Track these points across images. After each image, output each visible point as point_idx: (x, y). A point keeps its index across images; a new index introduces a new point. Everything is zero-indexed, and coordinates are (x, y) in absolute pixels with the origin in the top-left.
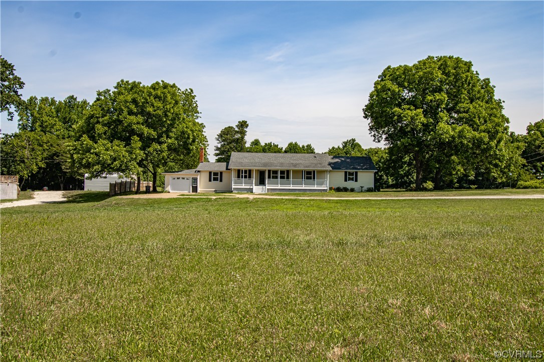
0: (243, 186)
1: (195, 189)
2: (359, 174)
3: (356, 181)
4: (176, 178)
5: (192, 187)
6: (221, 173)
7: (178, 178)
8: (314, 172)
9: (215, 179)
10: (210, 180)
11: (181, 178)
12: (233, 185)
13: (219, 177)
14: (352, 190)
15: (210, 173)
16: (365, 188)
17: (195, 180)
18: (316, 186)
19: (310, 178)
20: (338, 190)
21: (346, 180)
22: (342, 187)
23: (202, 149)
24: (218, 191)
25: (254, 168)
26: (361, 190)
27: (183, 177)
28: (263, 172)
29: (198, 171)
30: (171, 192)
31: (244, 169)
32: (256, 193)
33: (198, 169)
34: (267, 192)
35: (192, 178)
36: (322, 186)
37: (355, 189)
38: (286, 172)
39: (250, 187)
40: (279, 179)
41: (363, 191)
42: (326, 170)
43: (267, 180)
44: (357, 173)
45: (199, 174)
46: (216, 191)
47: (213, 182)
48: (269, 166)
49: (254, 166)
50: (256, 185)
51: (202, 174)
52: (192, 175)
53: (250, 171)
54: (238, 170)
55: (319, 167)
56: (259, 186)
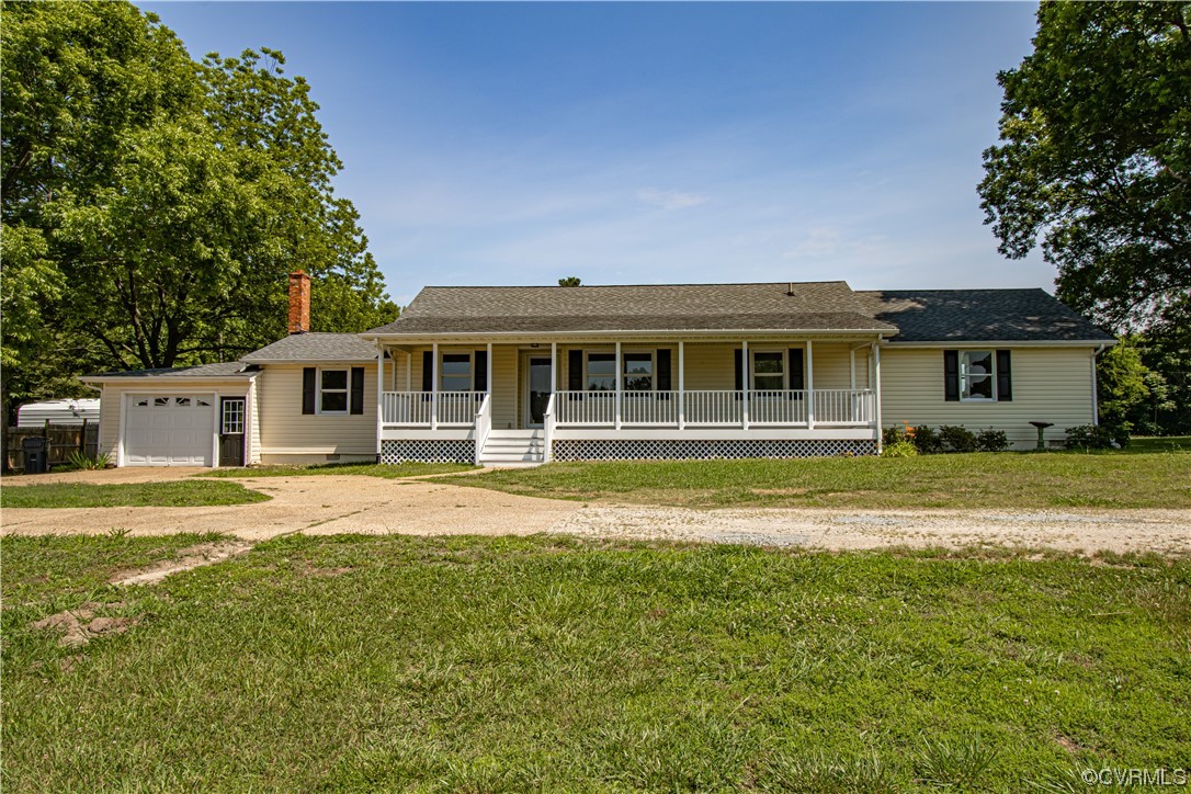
0: (435, 431)
1: (233, 450)
2: (1017, 361)
3: (1006, 395)
4: (151, 402)
5: (223, 439)
6: (358, 372)
7: (159, 402)
8: (797, 356)
9: (334, 403)
10: (308, 408)
11: (172, 400)
12: (381, 424)
13: (348, 390)
14: (994, 442)
15: (309, 373)
16: (1057, 432)
17: (233, 408)
18: (813, 423)
19: (778, 383)
20: (924, 441)
21: (952, 394)
22: (937, 426)
23: (299, 277)
24: (342, 460)
25: (489, 338)
26: (1041, 440)
27: (183, 392)
28: (549, 362)
29: (253, 368)
30: (121, 464)
31: (435, 339)
32: (488, 468)
33: (251, 358)
34: (549, 458)
35: (223, 398)
36: (847, 423)
37: (1009, 437)
38: (655, 357)
39: (463, 435)
40: (618, 391)
41: (1046, 445)
42: (867, 335)
43: (552, 397)
44: (1004, 355)
45: (252, 379)
46: (336, 456)
47: (322, 416)
48: (566, 327)
49: (490, 328)
50: (494, 427)
51: (273, 379)
52: (226, 384)
53: (481, 357)
54: (428, 357)
55: (821, 325)
56: (510, 427)
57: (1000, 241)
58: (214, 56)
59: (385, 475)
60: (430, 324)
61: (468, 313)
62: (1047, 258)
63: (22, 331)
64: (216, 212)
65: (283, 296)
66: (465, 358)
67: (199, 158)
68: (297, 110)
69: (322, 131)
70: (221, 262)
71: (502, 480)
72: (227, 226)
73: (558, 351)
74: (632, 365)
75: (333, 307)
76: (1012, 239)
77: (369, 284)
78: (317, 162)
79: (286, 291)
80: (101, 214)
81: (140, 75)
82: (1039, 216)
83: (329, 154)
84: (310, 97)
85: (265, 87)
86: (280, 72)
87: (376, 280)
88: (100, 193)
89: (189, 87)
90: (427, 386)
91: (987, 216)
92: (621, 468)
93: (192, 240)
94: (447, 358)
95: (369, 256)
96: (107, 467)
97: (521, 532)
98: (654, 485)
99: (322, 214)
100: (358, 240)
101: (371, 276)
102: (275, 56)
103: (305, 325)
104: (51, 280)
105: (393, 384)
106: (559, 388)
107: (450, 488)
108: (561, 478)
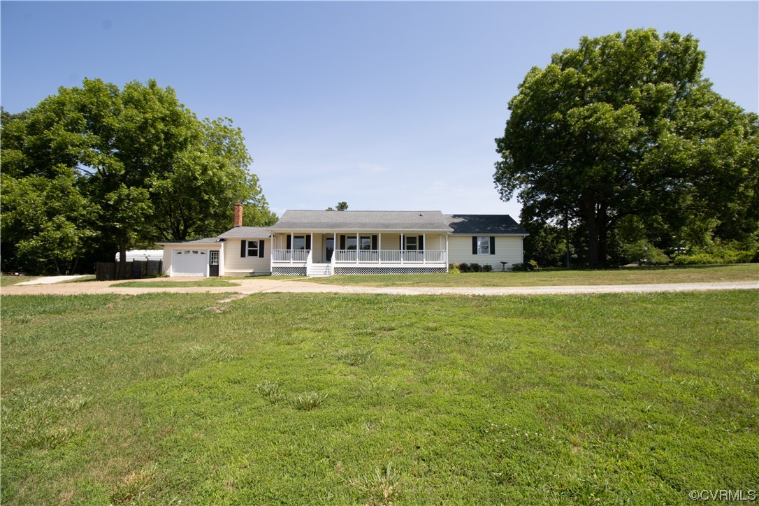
0: (292, 264)
1: (214, 270)
2: (497, 242)
3: (493, 252)
4: (183, 252)
5: (211, 266)
6: (262, 242)
7: (186, 252)
8: (421, 238)
9: (252, 253)
10: (243, 255)
11: (191, 252)
12: (272, 261)
13: (258, 249)
14: (488, 269)
15: (243, 242)
16: (509, 265)
17: (214, 255)
18: (425, 262)
19: (414, 248)
20: (464, 268)
21: (475, 252)
22: (469, 263)
23: (239, 205)
24: (256, 274)
25: (311, 231)
26: (503, 268)
27: (195, 249)
28: (333, 239)
29: (222, 240)
30: (171, 276)
31: (292, 231)
32: (311, 277)
33: (222, 236)
34: (333, 273)
35: (211, 251)
36: (438, 262)
37: (493, 267)
38: (371, 238)
39: (302, 265)
40: (358, 250)
41: (506, 270)
42: (443, 232)
43: (334, 252)
44: (492, 239)
45: (222, 244)
46: (253, 273)
47: (248, 258)
48: (339, 227)
49: (312, 227)
50: (314, 262)
51: (230, 244)
52: (211, 246)
53: (308, 237)
54: (289, 237)
55: (429, 228)
56: (318, 262)
57: (501, 195)
58: (207, 119)
59: (275, 279)
60: (290, 225)
61: (303, 221)
62: (518, 201)
63: (138, 226)
64: (210, 183)
65: (232, 212)
66: (303, 237)
67: (206, 163)
68: (236, 139)
69: (246, 148)
70: (211, 200)
71: (317, 280)
72: (213, 187)
73: (337, 235)
74: (364, 240)
75: (250, 216)
76: (504, 195)
77: (263, 207)
78: (244, 160)
79: (233, 210)
80: (168, 183)
81: (183, 132)
82: (514, 187)
83: (248, 157)
84: (242, 135)
85: (225, 132)
86: (231, 126)
87: (265, 205)
88: (166, 174)
89: (198, 134)
90: (289, 247)
91: (495, 186)
92: (357, 276)
93: (201, 192)
94: (295, 237)
95: (263, 196)
96: (166, 276)
97: (324, 292)
98: (367, 281)
99: (245, 180)
100: (259, 189)
101: (264, 203)
102: (229, 120)
103: (240, 224)
104: (149, 207)
105: (276, 247)
106: (337, 249)
107: (299, 282)
108: (336, 280)
